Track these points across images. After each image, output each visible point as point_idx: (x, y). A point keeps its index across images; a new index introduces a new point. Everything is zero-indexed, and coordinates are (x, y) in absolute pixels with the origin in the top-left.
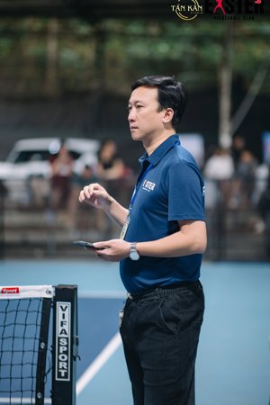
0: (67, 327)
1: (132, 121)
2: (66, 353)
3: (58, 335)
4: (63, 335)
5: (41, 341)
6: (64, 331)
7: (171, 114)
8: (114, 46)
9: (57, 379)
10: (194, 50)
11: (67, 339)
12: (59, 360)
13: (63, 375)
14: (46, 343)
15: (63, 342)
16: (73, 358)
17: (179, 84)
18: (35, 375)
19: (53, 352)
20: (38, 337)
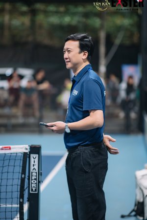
0: (36, 167)
1: (66, 59)
2: (36, 179)
3: (31, 171)
4: (34, 171)
5: (22, 174)
6: (34, 169)
7: (87, 54)
8: (40, 18)
9: (31, 192)
10: (84, 20)
11: (36, 173)
12: (32, 183)
13: (34, 190)
14: (25, 175)
15: (34, 174)
16: (39, 182)
17: (90, 38)
18: (19, 190)
19: (29, 179)
20: (21, 172)
